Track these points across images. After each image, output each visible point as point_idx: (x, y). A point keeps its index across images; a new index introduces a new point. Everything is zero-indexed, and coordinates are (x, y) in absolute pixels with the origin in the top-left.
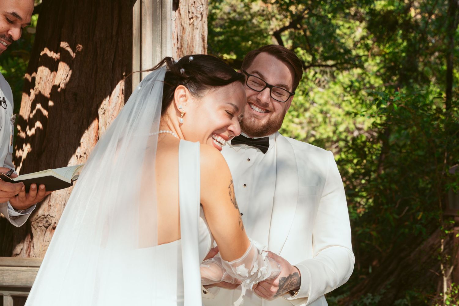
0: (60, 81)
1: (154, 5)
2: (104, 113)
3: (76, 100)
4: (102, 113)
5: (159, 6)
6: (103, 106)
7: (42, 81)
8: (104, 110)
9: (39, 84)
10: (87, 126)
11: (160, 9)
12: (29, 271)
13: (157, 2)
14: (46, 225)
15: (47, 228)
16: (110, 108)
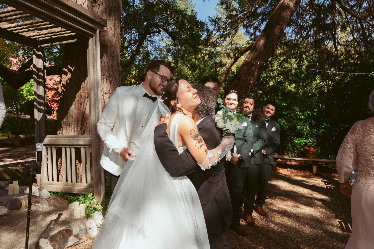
3: (74, 84)
5: (95, 50)
8: (82, 87)
10: (78, 92)
14: (67, 124)
15: (67, 125)
16: (85, 86)
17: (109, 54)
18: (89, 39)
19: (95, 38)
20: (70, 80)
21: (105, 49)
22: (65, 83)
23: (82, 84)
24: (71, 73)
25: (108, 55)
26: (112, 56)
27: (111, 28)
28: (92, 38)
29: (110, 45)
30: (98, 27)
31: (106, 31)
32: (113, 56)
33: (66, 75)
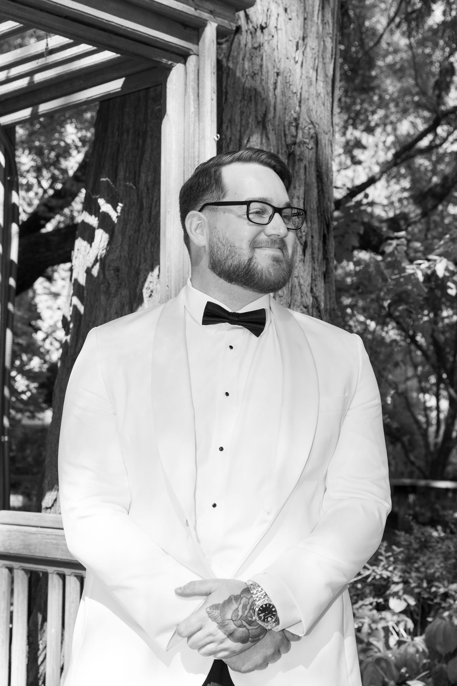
0: (97, 252)
1: (186, 118)
2: (151, 295)
3: (118, 279)
4: (148, 295)
5: (193, 119)
6: (149, 285)
7: (80, 254)
8: (149, 291)
9: (77, 259)
11: (197, 124)
12: (38, 534)
13: (191, 113)
16: (160, 286)
17: (272, 136)
18: (169, 69)
19: (198, 61)
20: (102, 261)
21: (256, 111)
22: (82, 281)
23: (149, 279)
24: (106, 231)
25: (268, 138)
26: (289, 140)
27: (286, 10)
28: (185, 63)
29: (278, 91)
30: (211, 12)
31: (262, 28)
32: (294, 143)
33: (90, 239)
